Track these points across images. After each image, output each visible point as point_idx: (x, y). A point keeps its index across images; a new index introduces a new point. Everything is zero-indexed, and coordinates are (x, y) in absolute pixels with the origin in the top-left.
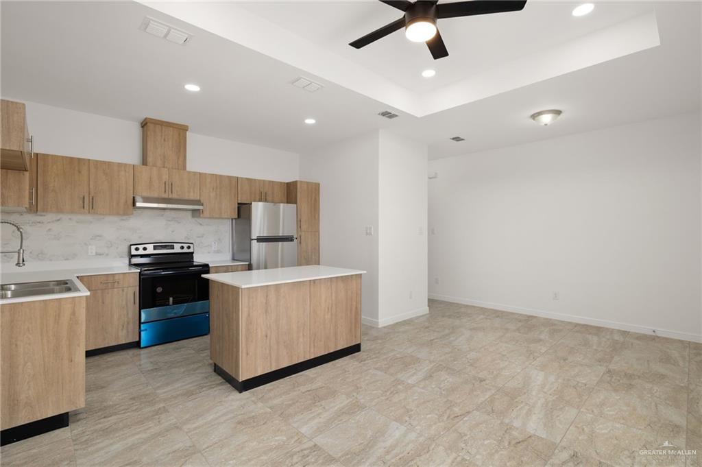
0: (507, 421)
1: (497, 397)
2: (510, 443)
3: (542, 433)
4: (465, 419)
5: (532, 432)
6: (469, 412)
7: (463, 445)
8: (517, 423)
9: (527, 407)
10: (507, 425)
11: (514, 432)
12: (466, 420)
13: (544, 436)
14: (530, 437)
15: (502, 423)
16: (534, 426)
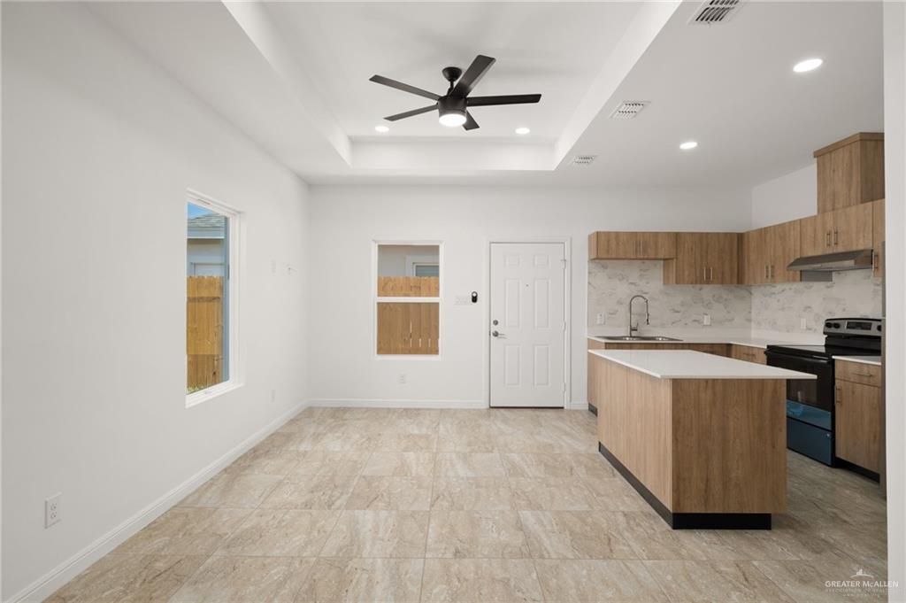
0: (394, 512)
1: (422, 535)
2: (382, 495)
3: (359, 513)
4: (429, 500)
5: (367, 511)
6: (432, 506)
7: (414, 482)
8: (383, 514)
9: (380, 535)
10: (392, 509)
11: (384, 504)
12: (427, 498)
13: (356, 511)
14: (368, 506)
15: (397, 510)
16: (367, 518)
